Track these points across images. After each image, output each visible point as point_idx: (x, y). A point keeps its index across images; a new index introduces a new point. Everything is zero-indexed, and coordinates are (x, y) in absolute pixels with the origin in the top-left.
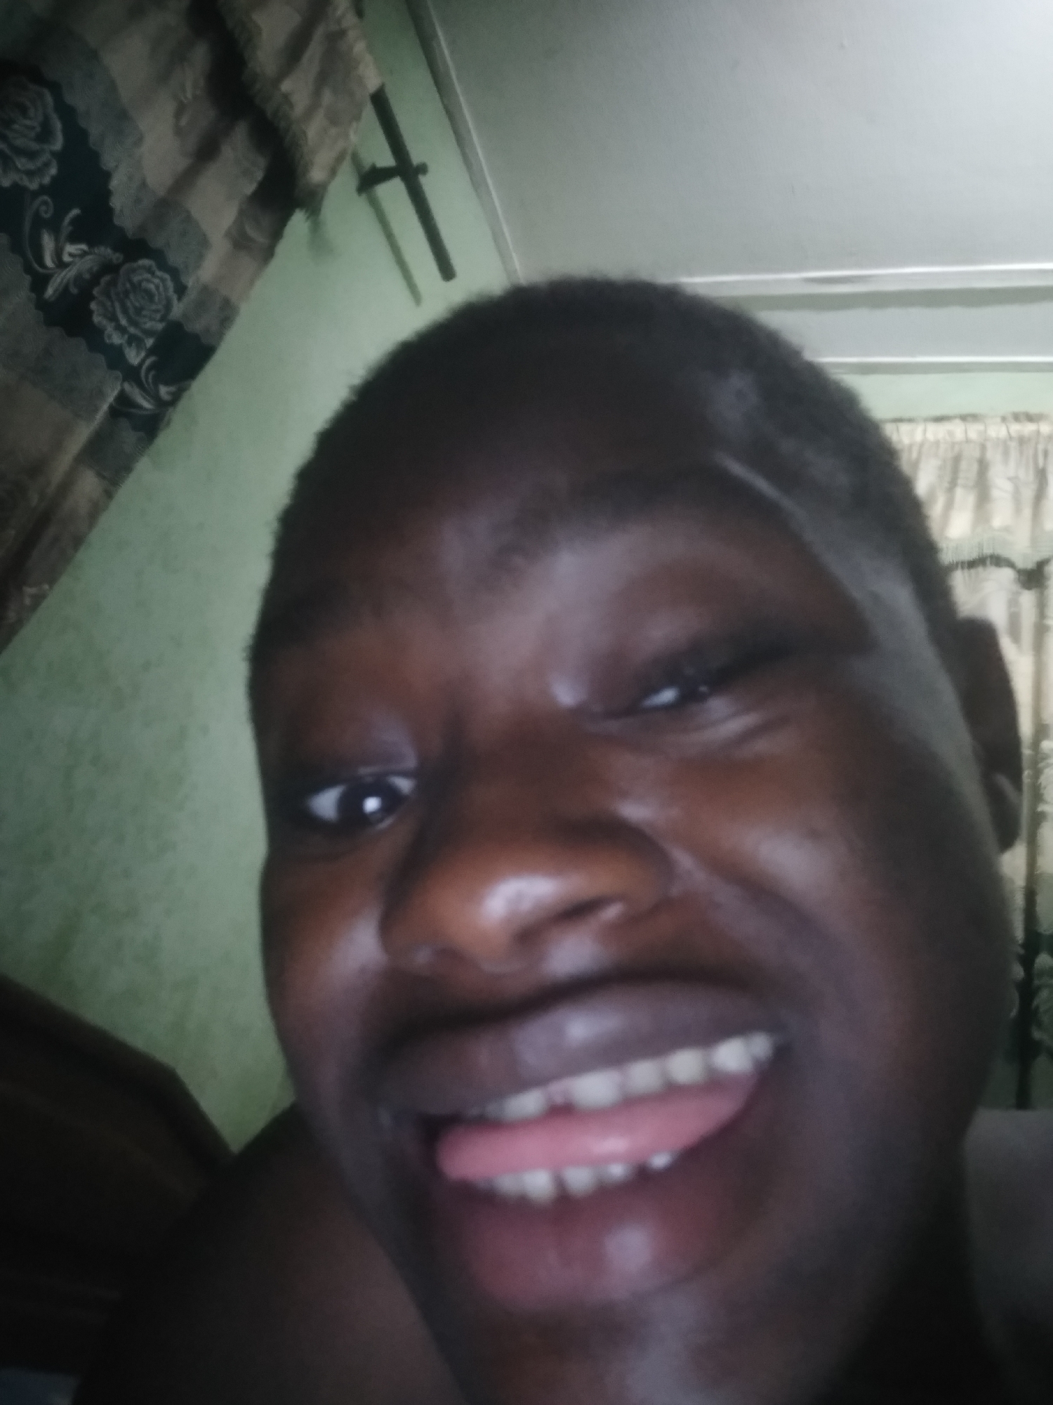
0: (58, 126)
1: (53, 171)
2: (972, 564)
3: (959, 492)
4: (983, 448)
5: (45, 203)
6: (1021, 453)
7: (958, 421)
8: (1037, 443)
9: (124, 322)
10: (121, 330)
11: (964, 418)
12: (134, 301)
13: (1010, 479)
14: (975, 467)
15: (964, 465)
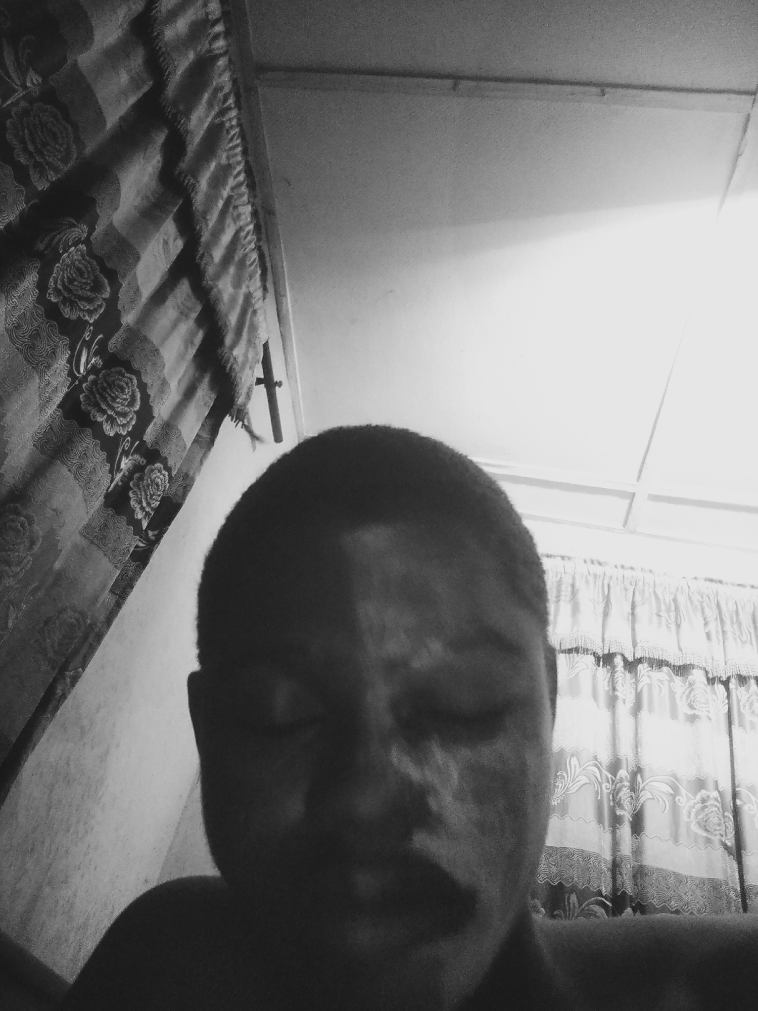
0: (139, 396)
1: (134, 423)
2: (570, 651)
3: (562, 603)
4: (574, 578)
5: (128, 441)
6: (595, 582)
7: (559, 558)
8: (603, 580)
9: (144, 504)
10: (142, 509)
11: (563, 558)
12: (151, 490)
13: (590, 600)
14: (570, 589)
15: (563, 587)
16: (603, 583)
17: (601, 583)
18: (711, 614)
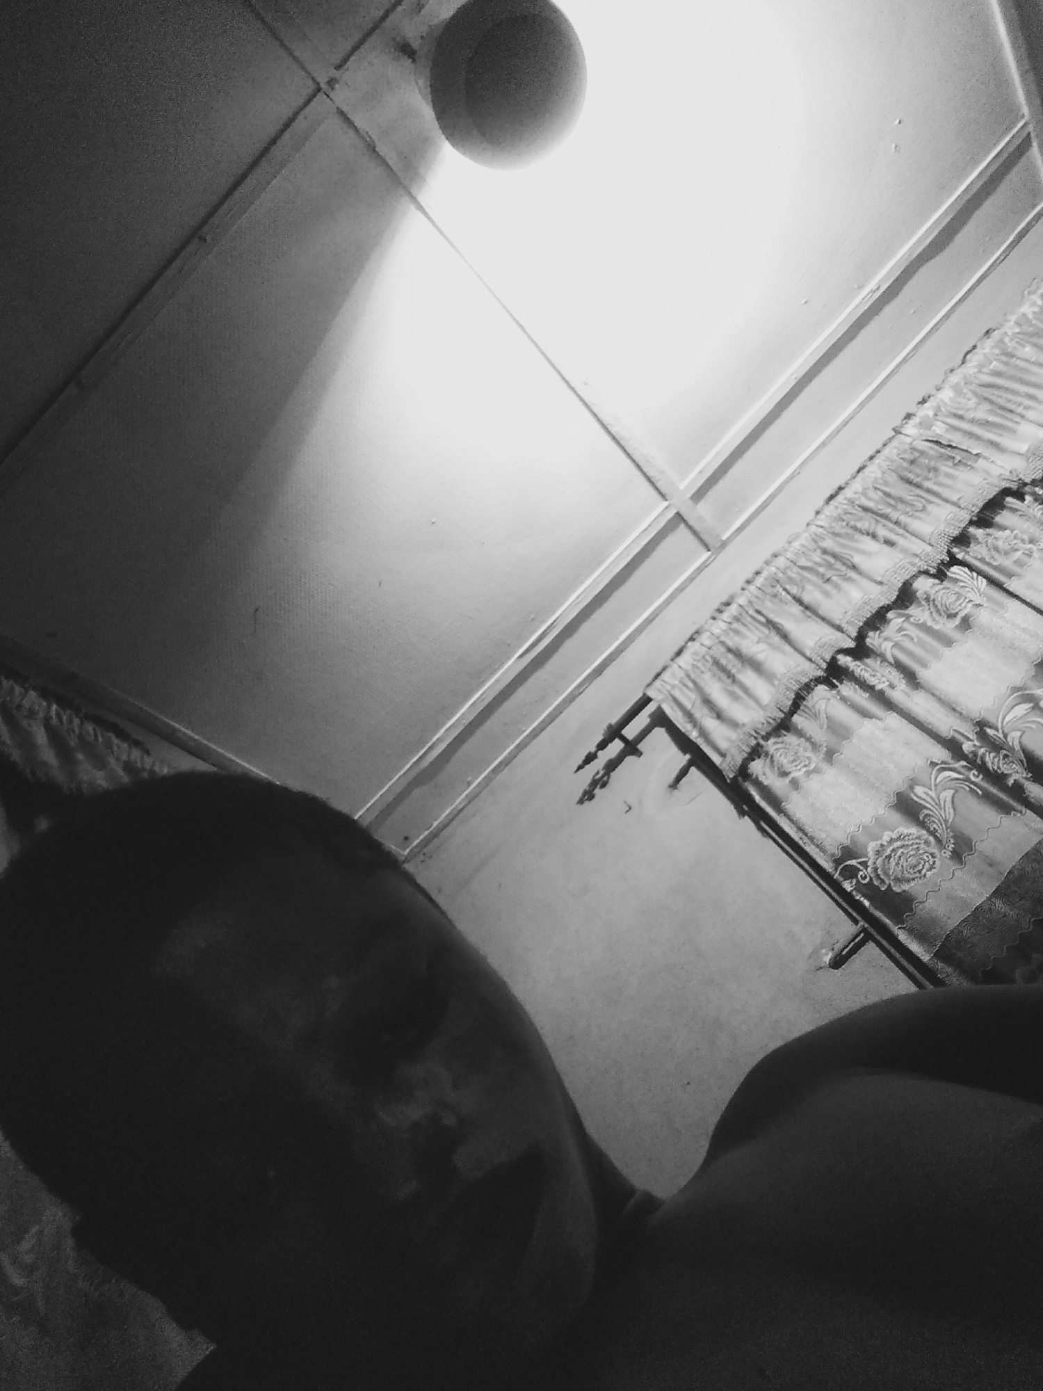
3: (740, 677)
4: (723, 643)
6: (744, 625)
7: (690, 644)
8: (748, 613)
11: (692, 639)
13: (758, 642)
14: (730, 656)
16: (751, 616)
17: (749, 619)
18: (866, 523)
